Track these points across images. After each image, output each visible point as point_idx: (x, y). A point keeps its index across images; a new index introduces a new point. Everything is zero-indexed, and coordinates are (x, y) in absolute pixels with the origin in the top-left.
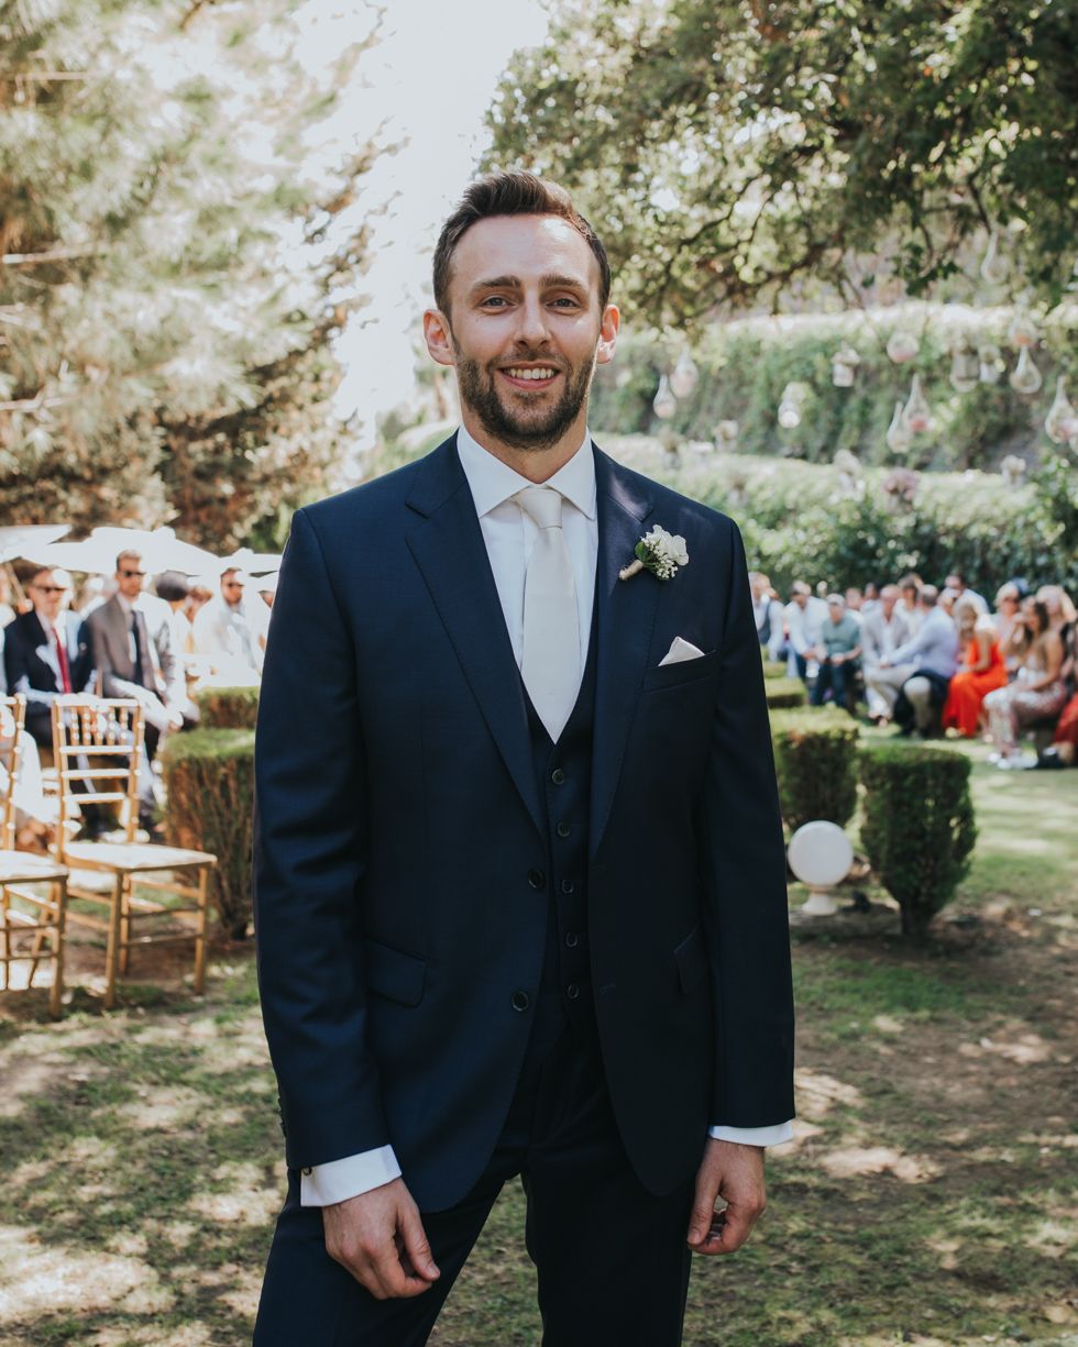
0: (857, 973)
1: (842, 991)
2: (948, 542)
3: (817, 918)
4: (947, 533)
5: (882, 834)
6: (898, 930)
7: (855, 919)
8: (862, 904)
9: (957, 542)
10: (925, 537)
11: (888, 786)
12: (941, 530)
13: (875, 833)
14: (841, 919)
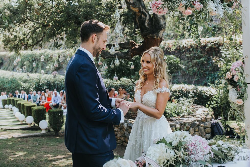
0: (50, 139)
1: (49, 141)
2: (52, 84)
3: (43, 133)
4: (52, 83)
5: (52, 121)
6: (54, 134)
7: (48, 133)
8: (49, 131)
9: (53, 84)
10: (49, 84)
11: (53, 114)
12: (51, 82)
13: (51, 121)
14: (47, 133)
